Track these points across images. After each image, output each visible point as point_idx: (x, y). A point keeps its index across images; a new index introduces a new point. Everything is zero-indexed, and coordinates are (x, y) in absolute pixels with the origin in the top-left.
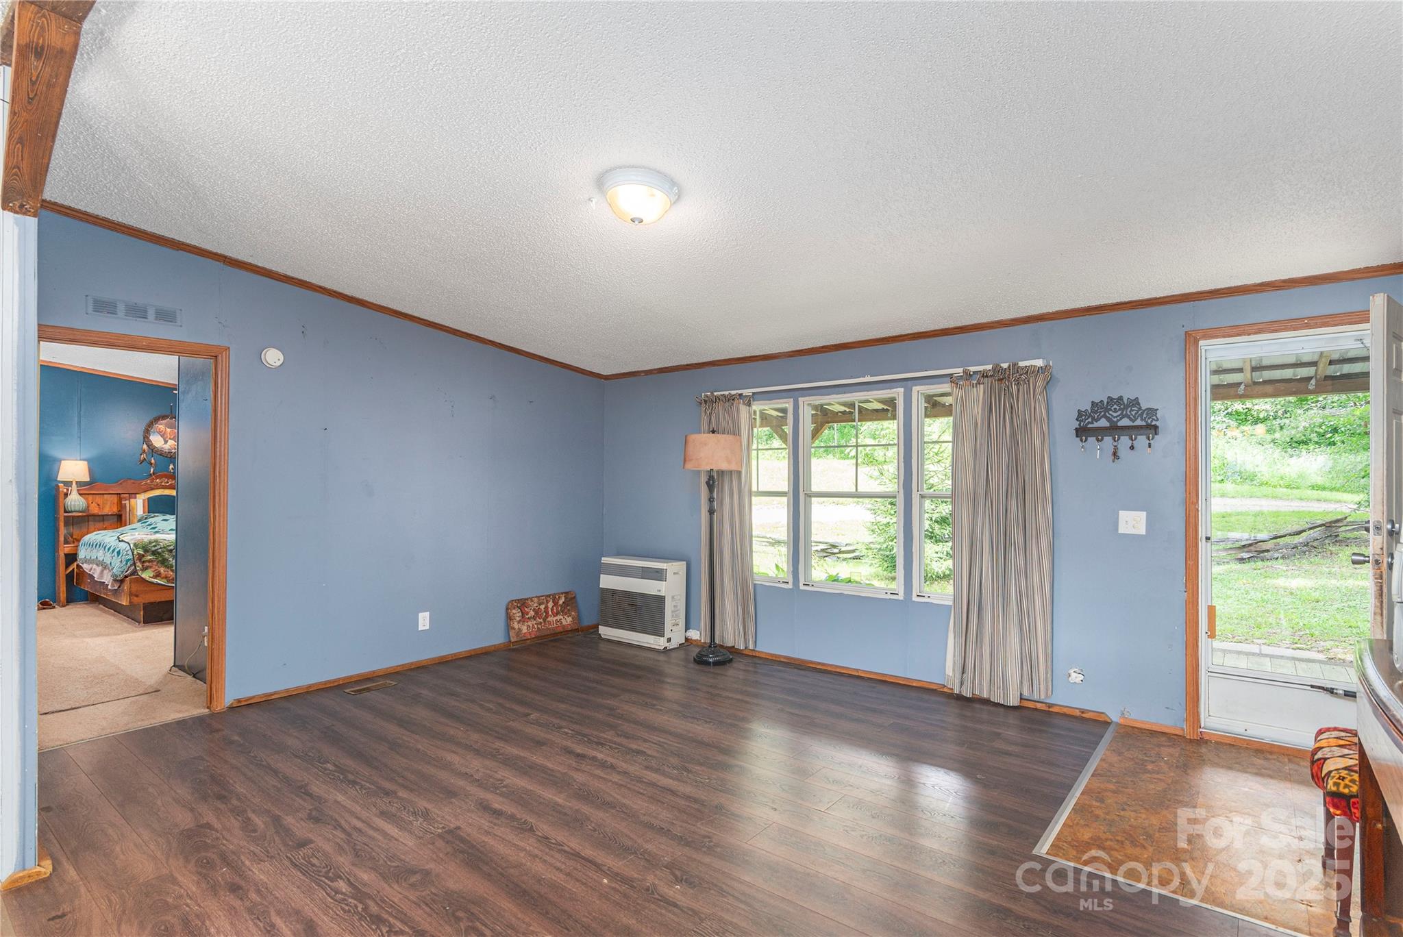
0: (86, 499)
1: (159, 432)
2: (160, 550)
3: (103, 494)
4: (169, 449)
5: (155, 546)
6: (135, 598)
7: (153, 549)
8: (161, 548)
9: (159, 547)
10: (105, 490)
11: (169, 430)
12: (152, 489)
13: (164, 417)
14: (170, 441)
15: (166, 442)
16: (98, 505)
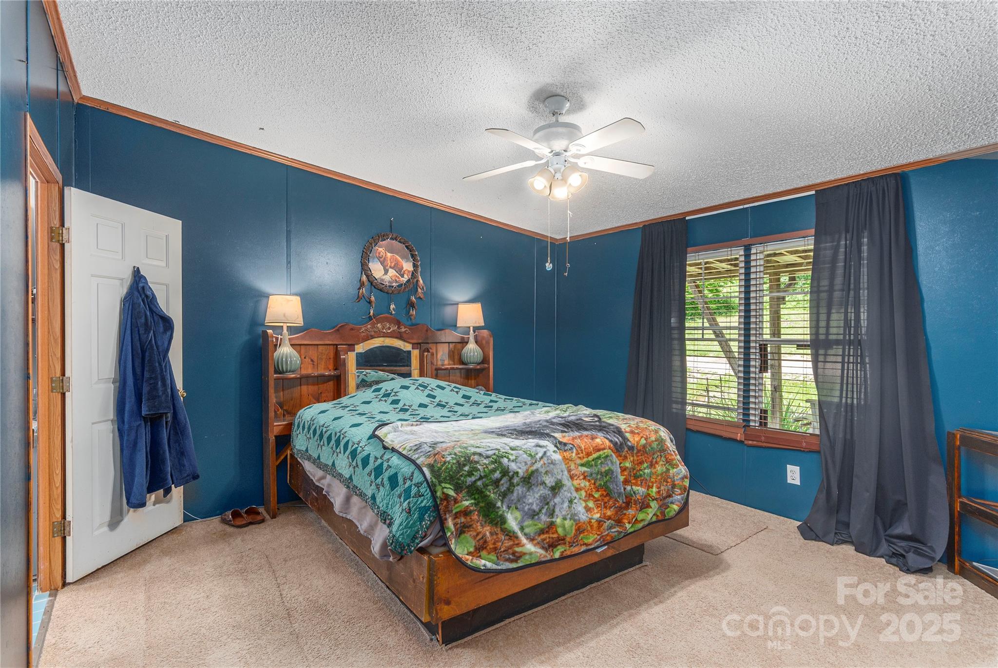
0: (299, 352)
1: (379, 258)
2: (479, 483)
3: (317, 345)
4: (389, 282)
5: (470, 474)
6: (446, 607)
7: (470, 480)
8: (481, 478)
9: (477, 475)
10: (321, 339)
11: (389, 255)
12: (372, 337)
13: (384, 237)
14: (391, 270)
15: (386, 272)
16: (312, 361)
